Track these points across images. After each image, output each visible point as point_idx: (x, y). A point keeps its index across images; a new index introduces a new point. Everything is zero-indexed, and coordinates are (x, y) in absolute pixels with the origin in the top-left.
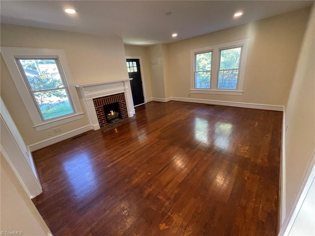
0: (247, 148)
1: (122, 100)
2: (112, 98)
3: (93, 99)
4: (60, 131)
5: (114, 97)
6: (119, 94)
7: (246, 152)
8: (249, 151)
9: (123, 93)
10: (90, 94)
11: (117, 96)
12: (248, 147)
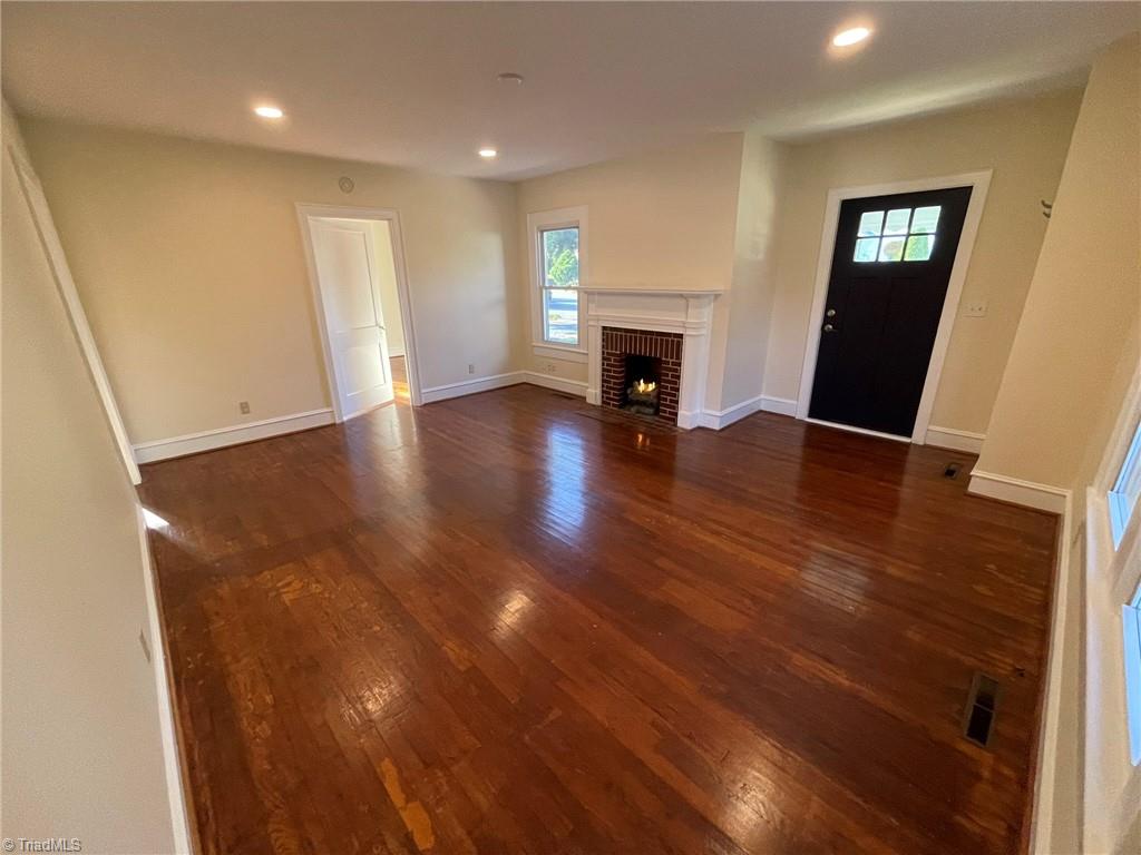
0: (287, 598)
1: (672, 358)
2: (646, 339)
3: (604, 328)
4: (552, 369)
5: (651, 339)
6: (669, 335)
7: (280, 584)
8: (273, 594)
9: (681, 336)
10: (600, 313)
11: (662, 340)
12: (288, 603)
